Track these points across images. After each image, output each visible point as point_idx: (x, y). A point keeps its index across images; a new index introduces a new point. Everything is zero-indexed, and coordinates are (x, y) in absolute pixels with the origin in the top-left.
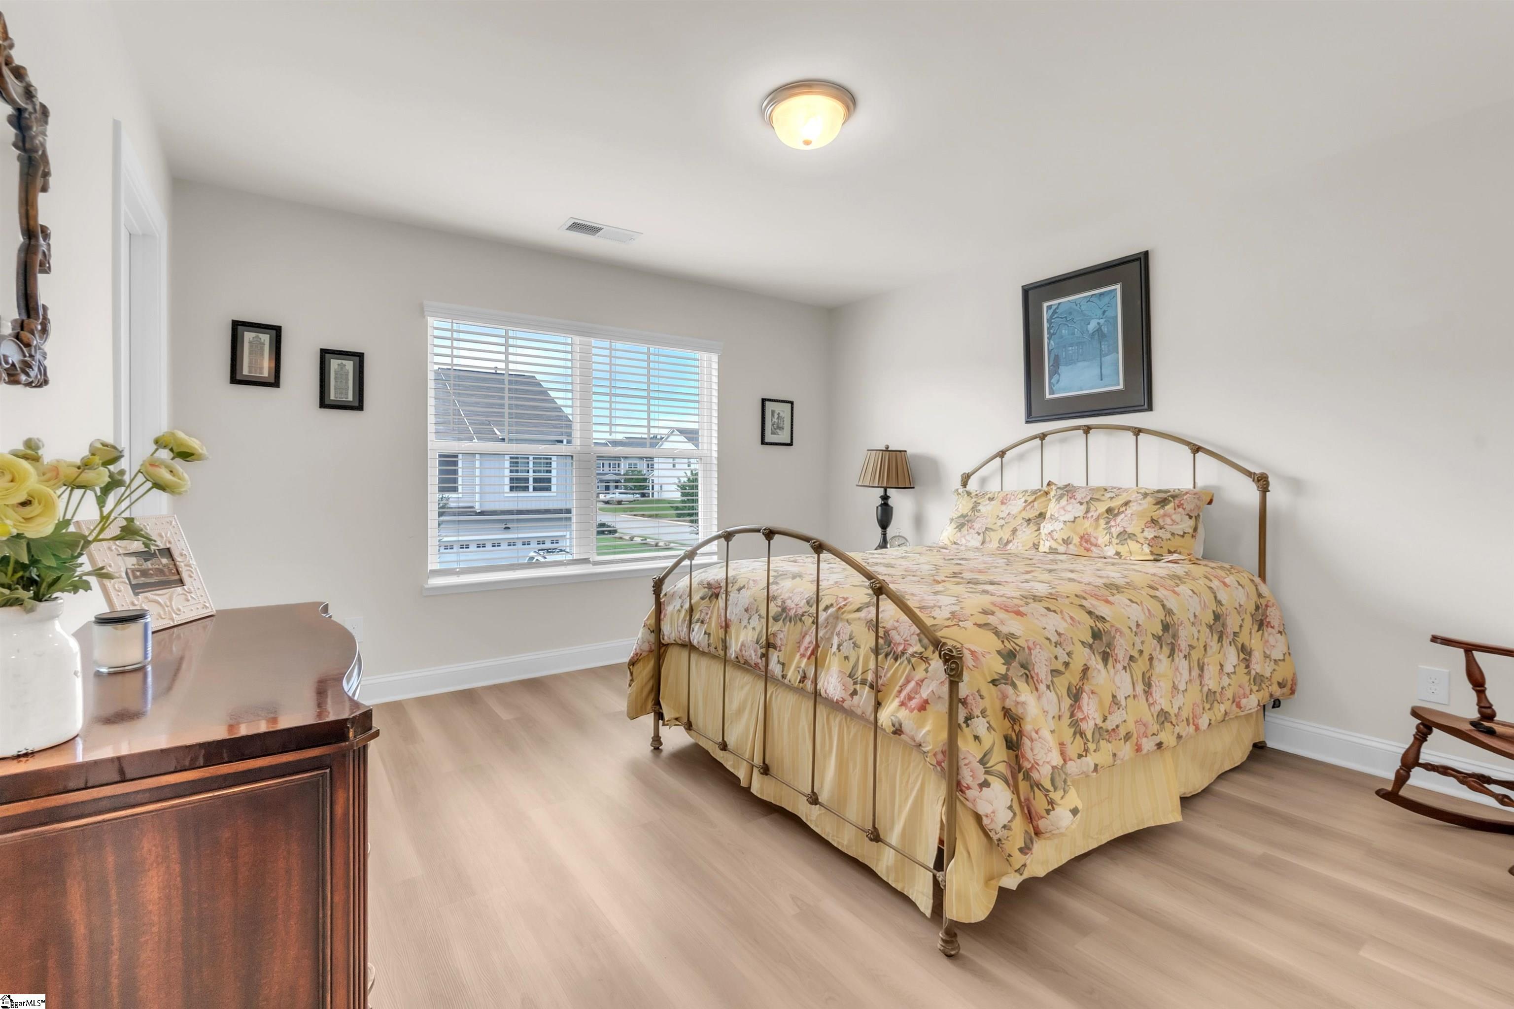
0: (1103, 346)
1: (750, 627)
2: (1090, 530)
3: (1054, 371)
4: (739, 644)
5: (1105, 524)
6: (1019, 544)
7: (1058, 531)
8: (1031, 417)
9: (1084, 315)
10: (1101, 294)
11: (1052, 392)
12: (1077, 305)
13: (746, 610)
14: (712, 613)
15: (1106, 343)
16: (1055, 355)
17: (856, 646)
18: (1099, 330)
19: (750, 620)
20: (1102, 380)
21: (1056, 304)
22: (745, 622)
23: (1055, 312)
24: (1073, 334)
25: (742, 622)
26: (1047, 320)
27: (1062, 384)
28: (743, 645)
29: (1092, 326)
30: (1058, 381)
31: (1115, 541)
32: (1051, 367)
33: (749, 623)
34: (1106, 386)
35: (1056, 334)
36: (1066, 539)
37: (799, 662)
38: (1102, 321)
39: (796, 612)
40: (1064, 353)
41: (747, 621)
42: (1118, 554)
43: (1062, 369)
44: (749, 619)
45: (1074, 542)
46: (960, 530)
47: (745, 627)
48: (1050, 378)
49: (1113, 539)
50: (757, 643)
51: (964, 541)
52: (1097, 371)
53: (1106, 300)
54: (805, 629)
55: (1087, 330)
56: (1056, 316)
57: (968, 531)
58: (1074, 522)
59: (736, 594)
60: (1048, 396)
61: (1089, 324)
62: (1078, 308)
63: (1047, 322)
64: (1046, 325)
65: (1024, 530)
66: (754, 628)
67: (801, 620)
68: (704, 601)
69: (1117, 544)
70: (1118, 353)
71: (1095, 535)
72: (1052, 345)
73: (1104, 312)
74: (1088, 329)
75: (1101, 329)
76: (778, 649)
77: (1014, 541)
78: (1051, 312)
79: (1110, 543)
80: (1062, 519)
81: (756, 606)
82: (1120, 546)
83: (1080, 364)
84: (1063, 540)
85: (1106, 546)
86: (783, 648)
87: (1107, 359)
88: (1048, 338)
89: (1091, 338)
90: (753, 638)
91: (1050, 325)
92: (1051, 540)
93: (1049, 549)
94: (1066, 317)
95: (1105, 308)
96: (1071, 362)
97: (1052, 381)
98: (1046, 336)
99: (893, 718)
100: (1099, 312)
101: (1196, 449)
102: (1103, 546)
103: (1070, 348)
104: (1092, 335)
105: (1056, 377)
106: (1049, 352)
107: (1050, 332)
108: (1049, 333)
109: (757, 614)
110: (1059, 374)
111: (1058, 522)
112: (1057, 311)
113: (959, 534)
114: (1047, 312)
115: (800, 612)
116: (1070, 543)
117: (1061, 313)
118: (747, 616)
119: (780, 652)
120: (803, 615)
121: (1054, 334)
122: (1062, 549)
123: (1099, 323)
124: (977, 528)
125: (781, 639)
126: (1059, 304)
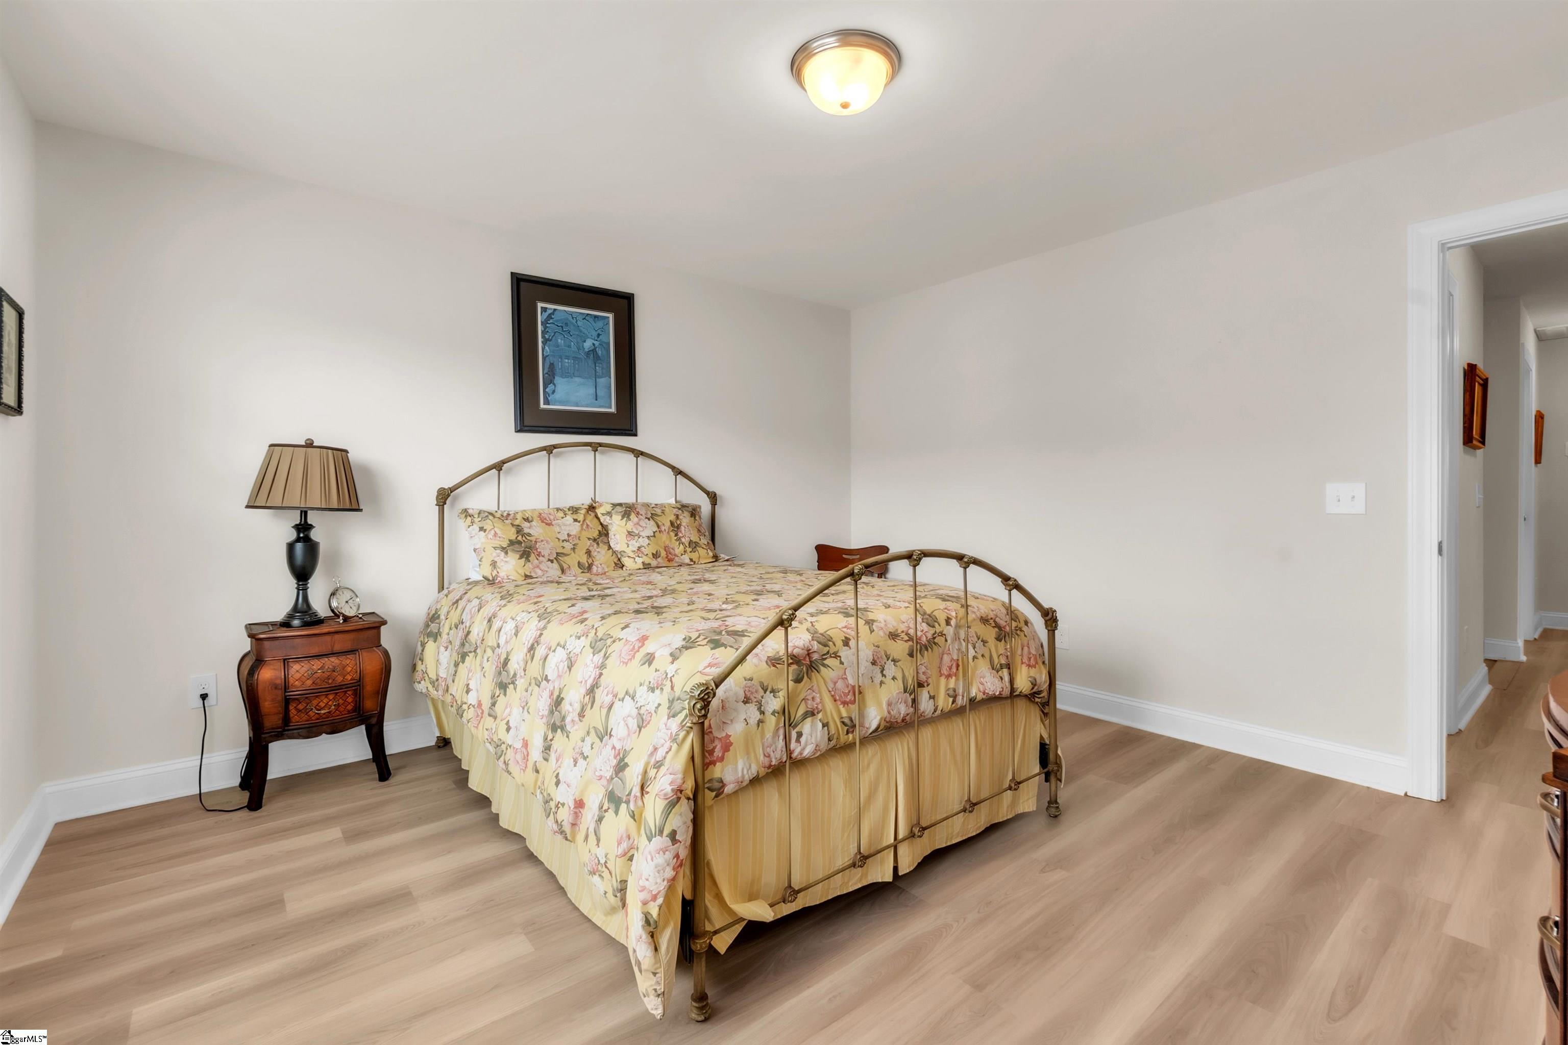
0: (597, 368)
1: (888, 680)
2: (667, 543)
3: (550, 380)
4: (885, 706)
5: (675, 536)
6: (603, 565)
7: (646, 547)
8: (523, 426)
9: (581, 331)
10: (596, 317)
11: (547, 402)
12: (573, 318)
13: (874, 663)
14: (820, 692)
15: (601, 365)
16: (551, 363)
17: (984, 642)
18: (594, 351)
19: (884, 672)
20: (596, 400)
21: (551, 309)
22: (879, 678)
23: (550, 317)
24: (569, 346)
25: (875, 680)
26: (542, 322)
27: (557, 396)
28: (889, 704)
29: (588, 344)
30: (554, 392)
31: (689, 550)
32: (546, 375)
33: (884, 675)
34: (600, 407)
35: (551, 340)
36: (655, 553)
37: (947, 684)
38: (597, 343)
39: (927, 637)
40: (560, 364)
41: (880, 675)
42: (691, 560)
43: (558, 380)
44: (882, 672)
45: (662, 555)
46: (528, 560)
47: (882, 683)
48: (545, 388)
49: (687, 548)
50: (905, 691)
51: (539, 573)
52: (592, 390)
53: (600, 324)
54: (941, 650)
55: (583, 347)
56: (551, 321)
57: (537, 559)
58: (654, 536)
59: (847, 650)
60: (542, 406)
61: (585, 341)
62: (574, 321)
63: (542, 325)
64: (540, 328)
65: (597, 550)
66: (894, 678)
67: (935, 643)
68: (802, 683)
69: (690, 552)
70: (610, 378)
71: (671, 547)
72: (547, 352)
73: (599, 335)
74: (585, 347)
75: (596, 351)
76: (925, 685)
77: (596, 563)
78: (546, 315)
79: (685, 552)
80: (643, 534)
81: (883, 654)
82: (693, 553)
83: (577, 380)
84: (653, 554)
85: (682, 555)
86: (930, 681)
87: (602, 381)
88: (542, 342)
89: (587, 356)
90: (899, 689)
91: (545, 329)
92: (643, 556)
93: (643, 566)
94: (562, 327)
95: (599, 332)
96: (567, 375)
97: (547, 390)
98: (540, 340)
99: (1029, 679)
100: (595, 334)
101: (678, 472)
102: (680, 555)
103: (567, 361)
104: (588, 354)
105: (551, 387)
106: (544, 358)
107: (545, 337)
108: (543, 337)
109: (890, 661)
110: (554, 385)
111: (641, 538)
112: (553, 317)
113: (529, 565)
114: (541, 314)
115: (930, 636)
116: (659, 557)
117: (557, 321)
118: (877, 669)
119: (929, 687)
120: (934, 638)
121: (550, 340)
122: (654, 563)
123: (594, 344)
124: (546, 555)
125: (924, 673)
126: (555, 310)
